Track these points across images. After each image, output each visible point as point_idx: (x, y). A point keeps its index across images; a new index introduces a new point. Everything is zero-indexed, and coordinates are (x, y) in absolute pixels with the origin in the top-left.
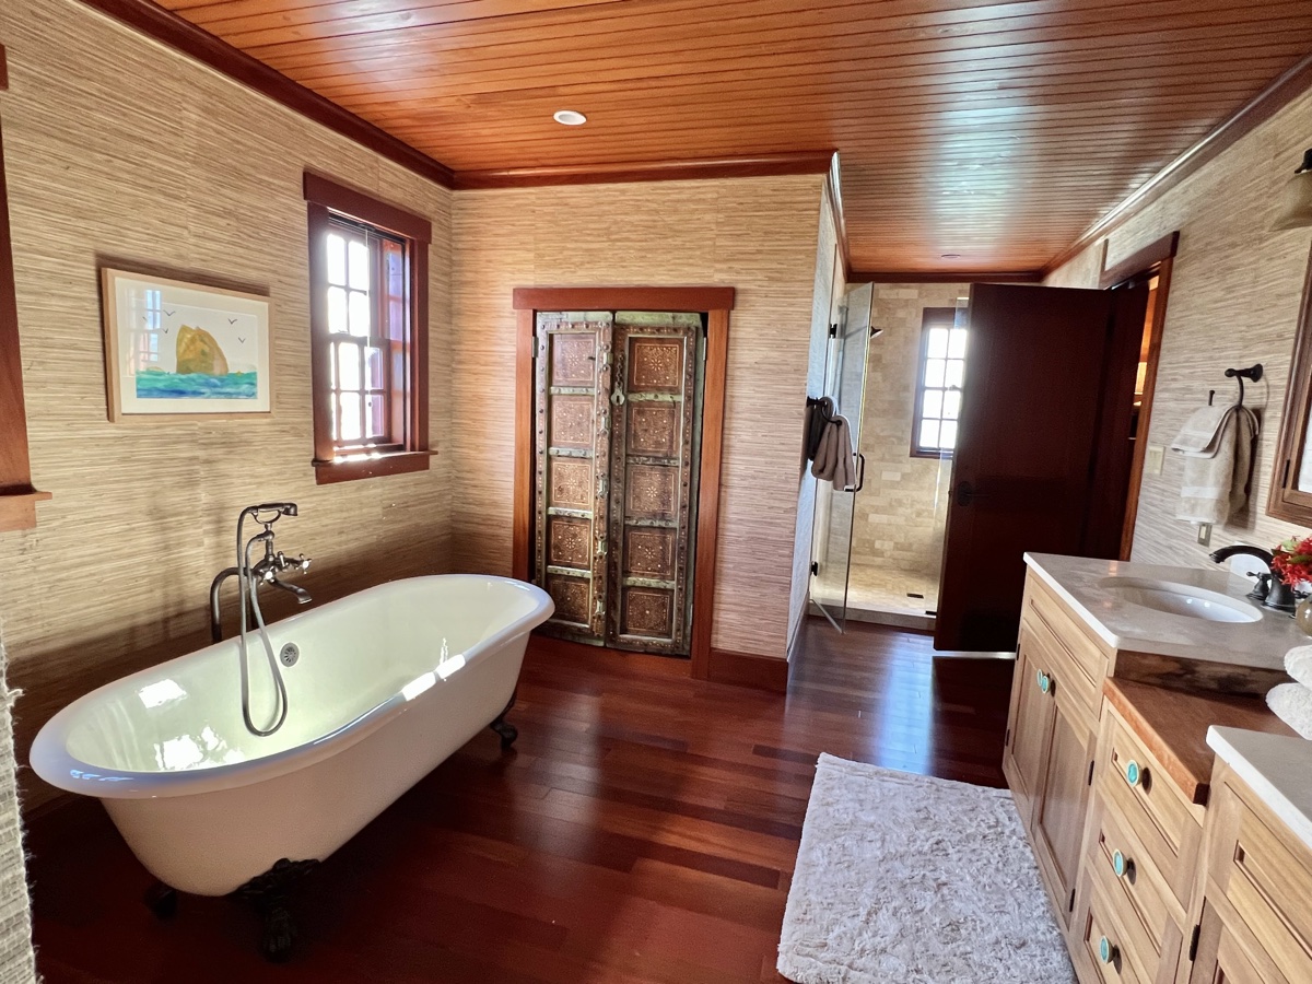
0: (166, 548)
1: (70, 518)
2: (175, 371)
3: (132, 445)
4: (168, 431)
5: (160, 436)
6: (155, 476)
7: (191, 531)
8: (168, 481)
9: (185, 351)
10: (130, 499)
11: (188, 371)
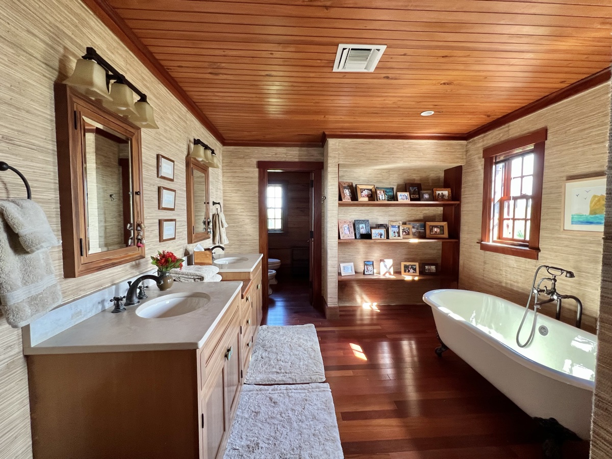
0: (579, 284)
1: (548, 261)
2: (588, 214)
3: (570, 241)
4: (587, 238)
5: (583, 240)
6: (579, 255)
7: (592, 282)
8: (584, 258)
9: (594, 205)
10: (568, 261)
11: (595, 213)
